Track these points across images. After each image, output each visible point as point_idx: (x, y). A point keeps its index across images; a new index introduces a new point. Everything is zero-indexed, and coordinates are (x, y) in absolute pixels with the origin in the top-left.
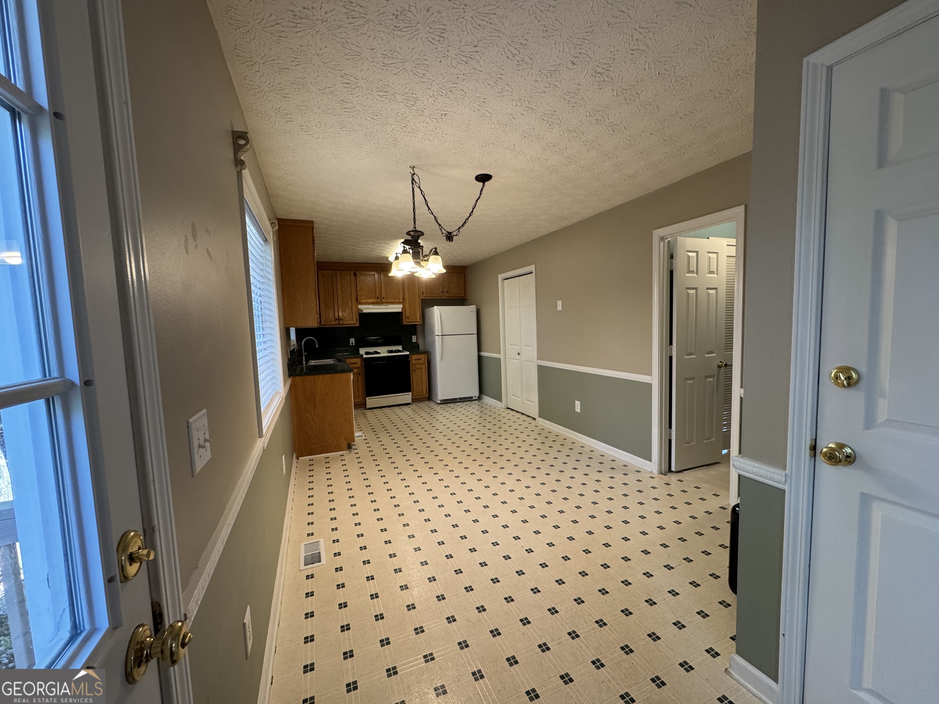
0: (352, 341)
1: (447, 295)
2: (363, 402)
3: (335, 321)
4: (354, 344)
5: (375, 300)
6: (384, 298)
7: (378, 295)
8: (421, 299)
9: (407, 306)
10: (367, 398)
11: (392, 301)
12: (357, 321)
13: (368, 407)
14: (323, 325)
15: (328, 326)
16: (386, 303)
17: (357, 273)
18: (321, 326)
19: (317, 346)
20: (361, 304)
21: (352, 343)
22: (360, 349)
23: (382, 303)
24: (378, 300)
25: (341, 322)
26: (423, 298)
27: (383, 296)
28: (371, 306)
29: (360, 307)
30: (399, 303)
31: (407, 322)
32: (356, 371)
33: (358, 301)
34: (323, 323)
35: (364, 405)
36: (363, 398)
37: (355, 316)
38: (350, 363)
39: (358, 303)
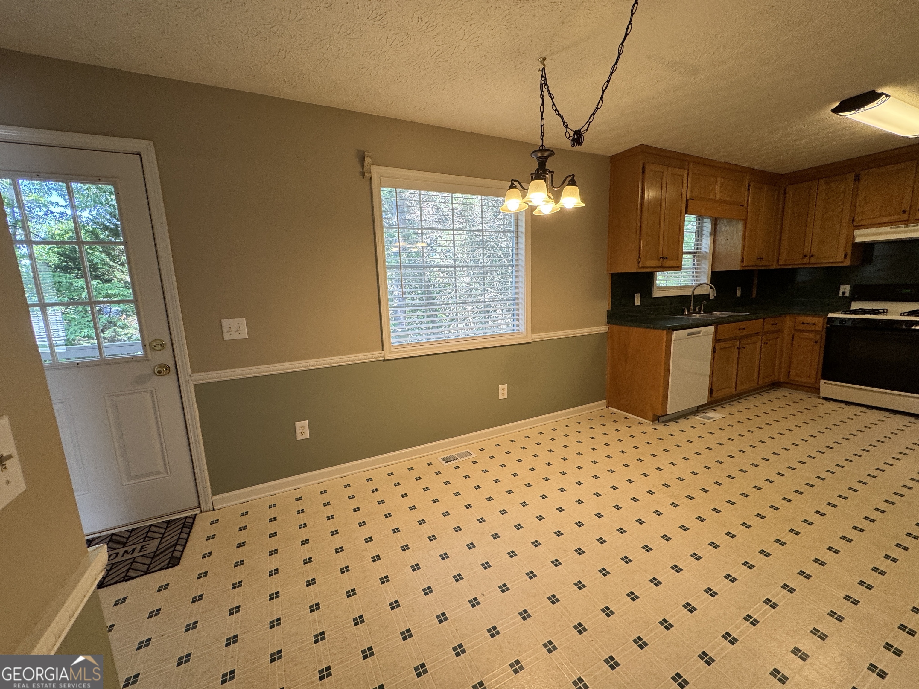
0: (845, 289)
3: (803, 258)
4: (847, 295)
5: (896, 218)
7: (905, 206)
10: (822, 382)
12: (846, 257)
13: (822, 394)
14: (781, 265)
17: (863, 174)
18: (779, 267)
20: (859, 227)
21: (844, 293)
22: (853, 303)
23: (914, 221)
24: (905, 217)
25: (813, 260)
28: (886, 229)
32: (811, 336)
33: (855, 224)
34: (781, 262)
35: (816, 390)
36: (813, 381)
37: (842, 247)
38: (803, 323)
39: (856, 227)
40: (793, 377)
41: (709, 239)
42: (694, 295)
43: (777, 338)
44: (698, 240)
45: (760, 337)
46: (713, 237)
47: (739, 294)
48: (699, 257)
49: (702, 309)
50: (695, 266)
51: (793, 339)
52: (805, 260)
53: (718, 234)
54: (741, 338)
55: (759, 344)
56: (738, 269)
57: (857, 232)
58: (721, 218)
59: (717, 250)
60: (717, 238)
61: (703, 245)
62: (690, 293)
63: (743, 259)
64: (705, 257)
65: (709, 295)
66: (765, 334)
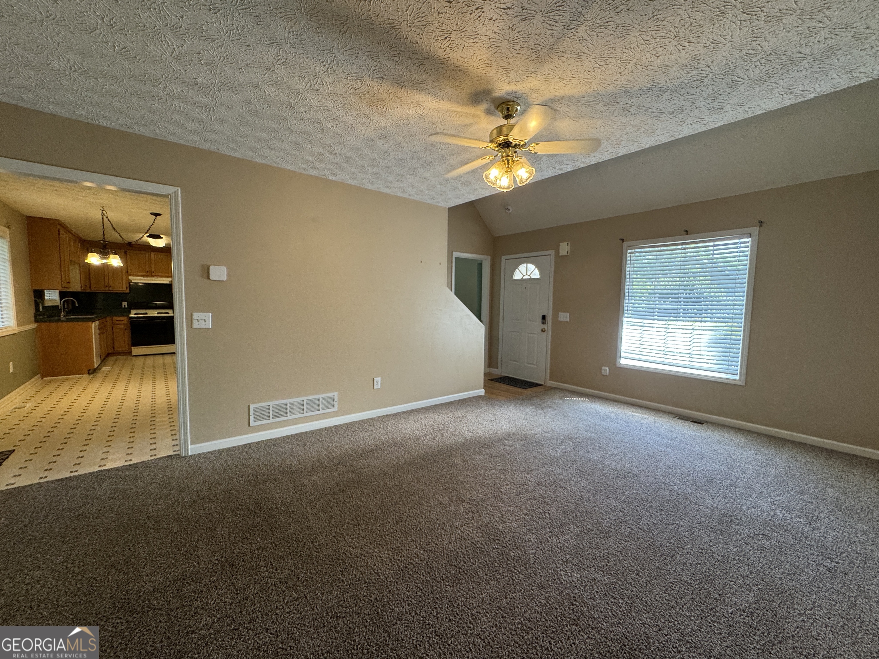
0: (125, 304)
2: (129, 351)
3: (104, 288)
4: (126, 307)
5: (144, 273)
6: (153, 272)
7: (147, 269)
10: (132, 348)
11: (160, 274)
12: (127, 289)
13: (133, 354)
16: (155, 276)
17: (128, 251)
19: (77, 305)
20: (131, 275)
21: (125, 306)
22: (131, 310)
23: (153, 276)
24: (148, 274)
25: (111, 289)
27: (153, 270)
28: (142, 278)
29: (130, 277)
30: (167, 277)
32: (122, 326)
33: (129, 274)
34: (92, 289)
35: (130, 353)
36: (127, 348)
37: (124, 284)
38: (117, 321)
40: (116, 349)
51: (113, 329)
52: (107, 289)
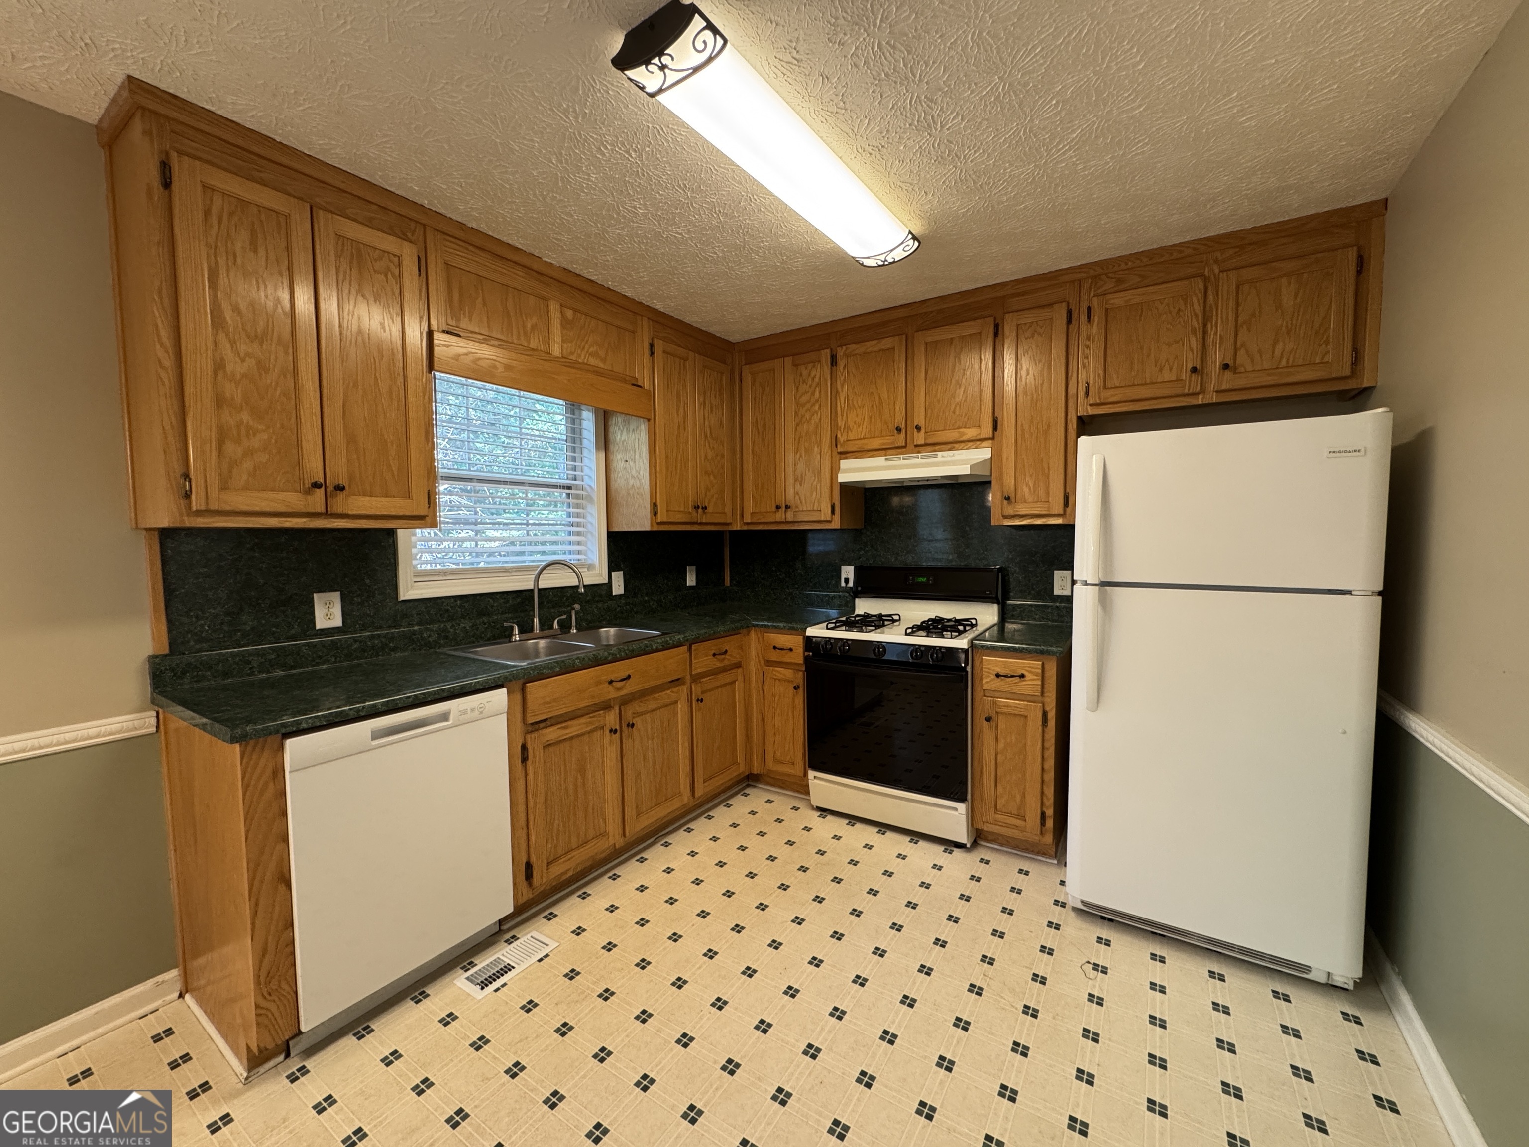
1: (1228, 381)
4: (851, 584)
5: (887, 440)
6: (918, 428)
7: (899, 420)
8: (1080, 419)
9: (1009, 453)
10: (811, 774)
11: (950, 436)
12: (833, 512)
13: (814, 801)
14: (746, 524)
15: (760, 527)
16: (926, 445)
17: (840, 353)
18: (745, 528)
20: (845, 454)
21: (847, 581)
22: (857, 600)
23: (917, 448)
24: (900, 439)
26: (1091, 411)
27: (919, 419)
28: (880, 461)
30: (977, 441)
31: (1005, 517)
32: (789, 674)
33: (840, 449)
34: (748, 519)
35: (804, 792)
36: (797, 771)
37: (822, 494)
38: (775, 648)
39: (840, 453)
40: (770, 763)
41: (593, 457)
42: (540, 590)
43: (734, 682)
44: (574, 459)
45: (684, 689)
46: (602, 455)
47: (691, 580)
48: (577, 497)
49: (574, 623)
50: (572, 520)
51: (764, 682)
52: (781, 516)
53: (611, 447)
54: (625, 702)
55: (682, 707)
56: (647, 528)
57: (845, 464)
58: (615, 412)
59: (614, 485)
60: (611, 457)
61: (586, 471)
62: (529, 586)
63: (654, 506)
64: (590, 499)
65: (609, 584)
66: (696, 679)
